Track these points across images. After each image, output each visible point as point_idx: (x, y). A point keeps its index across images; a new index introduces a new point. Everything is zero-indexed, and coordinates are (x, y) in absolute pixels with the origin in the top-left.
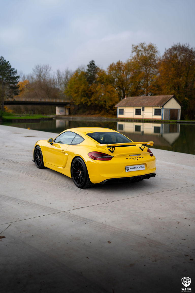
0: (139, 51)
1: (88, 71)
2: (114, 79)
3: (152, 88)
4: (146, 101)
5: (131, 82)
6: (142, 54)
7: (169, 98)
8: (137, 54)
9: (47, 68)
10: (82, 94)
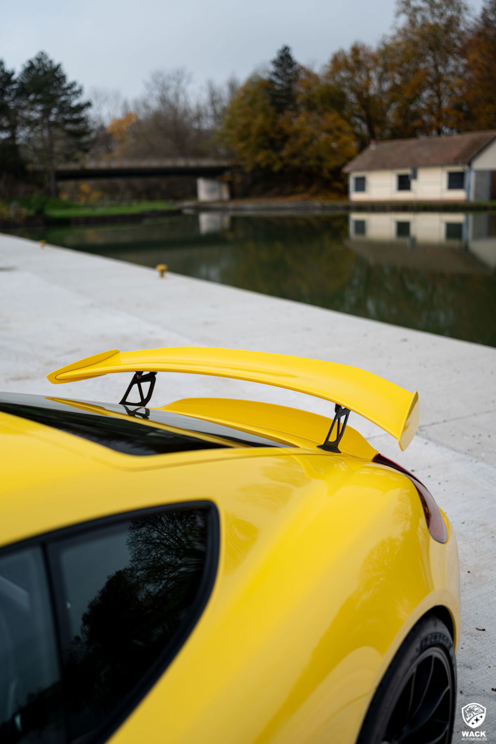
0: (415, 9)
1: (274, 78)
4: (427, 151)
6: (423, 18)
7: (488, 138)
8: (411, 21)
9: (179, 76)
10: (259, 141)
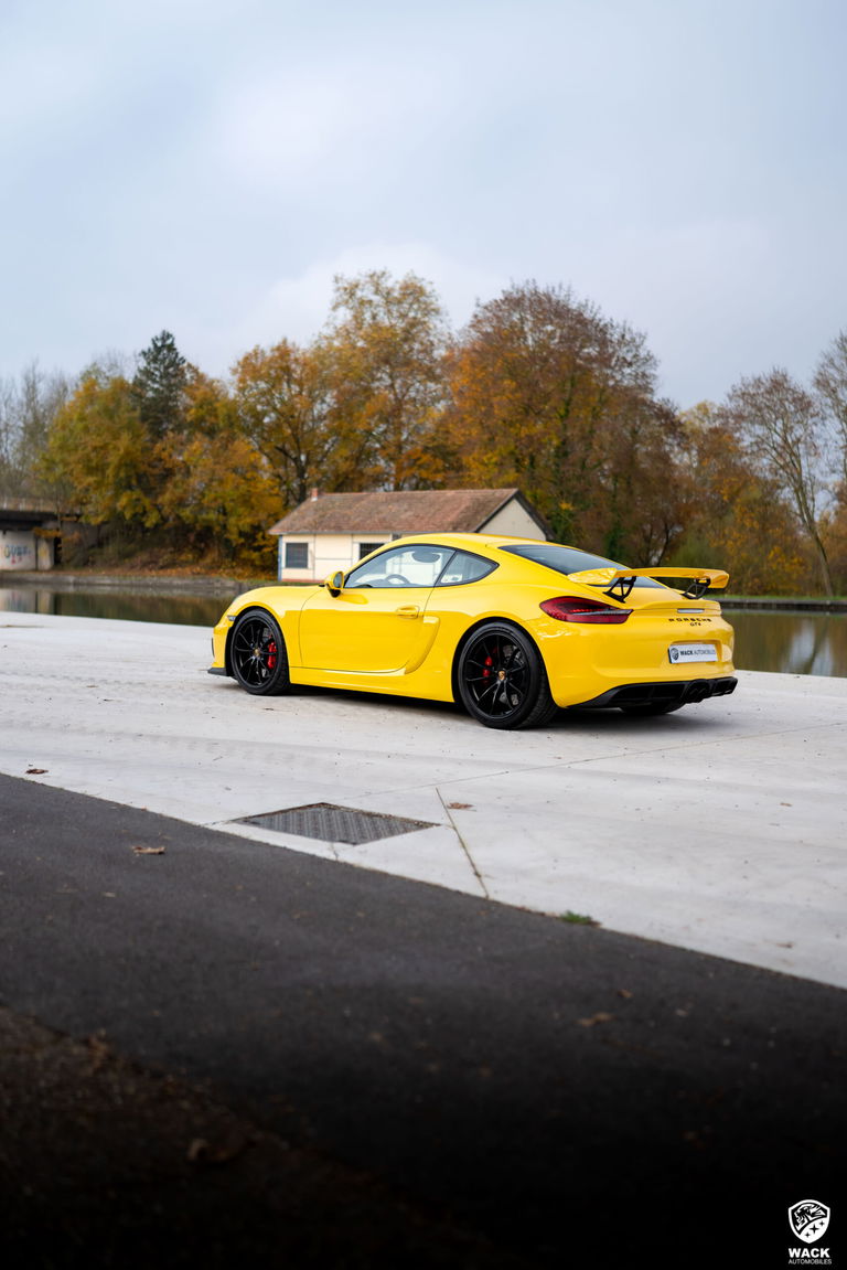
0: (362, 303)
1: (143, 378)
2: (258, 417)
3: (419, 459)
4: (406, 511)
5: (333, 431)
6: (374, 317)
7: (500, 499)
8: (355, 317)
10: (122, 474)
